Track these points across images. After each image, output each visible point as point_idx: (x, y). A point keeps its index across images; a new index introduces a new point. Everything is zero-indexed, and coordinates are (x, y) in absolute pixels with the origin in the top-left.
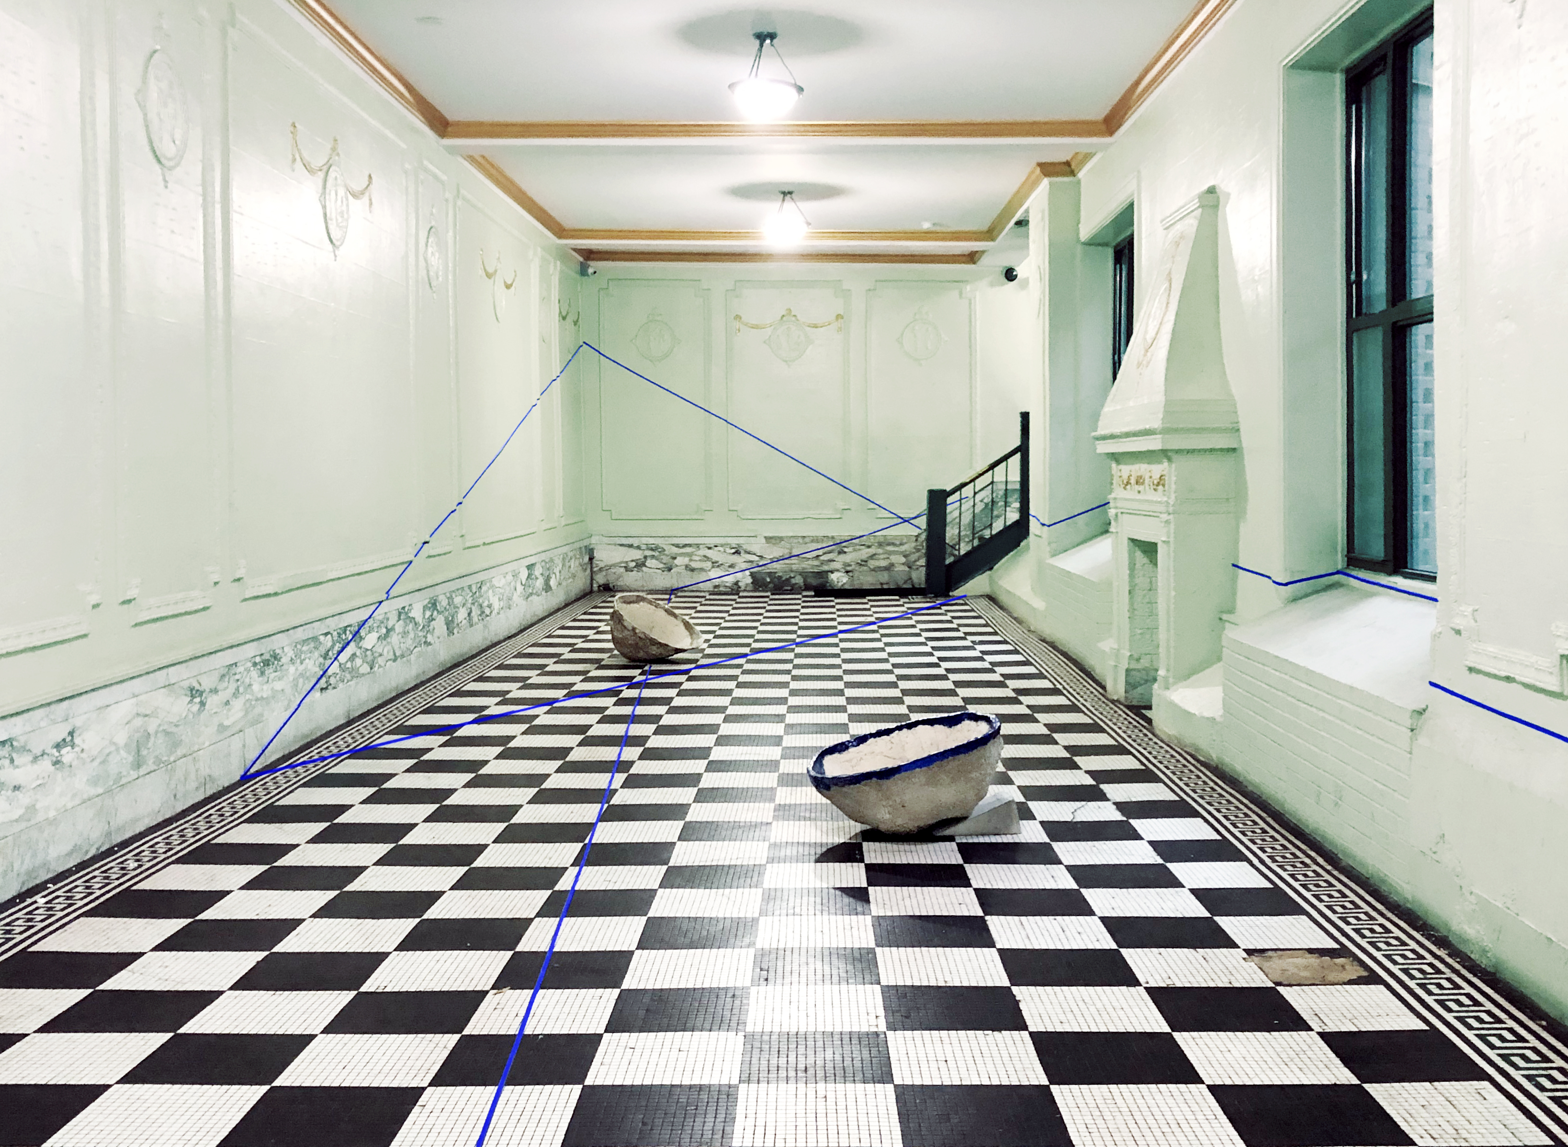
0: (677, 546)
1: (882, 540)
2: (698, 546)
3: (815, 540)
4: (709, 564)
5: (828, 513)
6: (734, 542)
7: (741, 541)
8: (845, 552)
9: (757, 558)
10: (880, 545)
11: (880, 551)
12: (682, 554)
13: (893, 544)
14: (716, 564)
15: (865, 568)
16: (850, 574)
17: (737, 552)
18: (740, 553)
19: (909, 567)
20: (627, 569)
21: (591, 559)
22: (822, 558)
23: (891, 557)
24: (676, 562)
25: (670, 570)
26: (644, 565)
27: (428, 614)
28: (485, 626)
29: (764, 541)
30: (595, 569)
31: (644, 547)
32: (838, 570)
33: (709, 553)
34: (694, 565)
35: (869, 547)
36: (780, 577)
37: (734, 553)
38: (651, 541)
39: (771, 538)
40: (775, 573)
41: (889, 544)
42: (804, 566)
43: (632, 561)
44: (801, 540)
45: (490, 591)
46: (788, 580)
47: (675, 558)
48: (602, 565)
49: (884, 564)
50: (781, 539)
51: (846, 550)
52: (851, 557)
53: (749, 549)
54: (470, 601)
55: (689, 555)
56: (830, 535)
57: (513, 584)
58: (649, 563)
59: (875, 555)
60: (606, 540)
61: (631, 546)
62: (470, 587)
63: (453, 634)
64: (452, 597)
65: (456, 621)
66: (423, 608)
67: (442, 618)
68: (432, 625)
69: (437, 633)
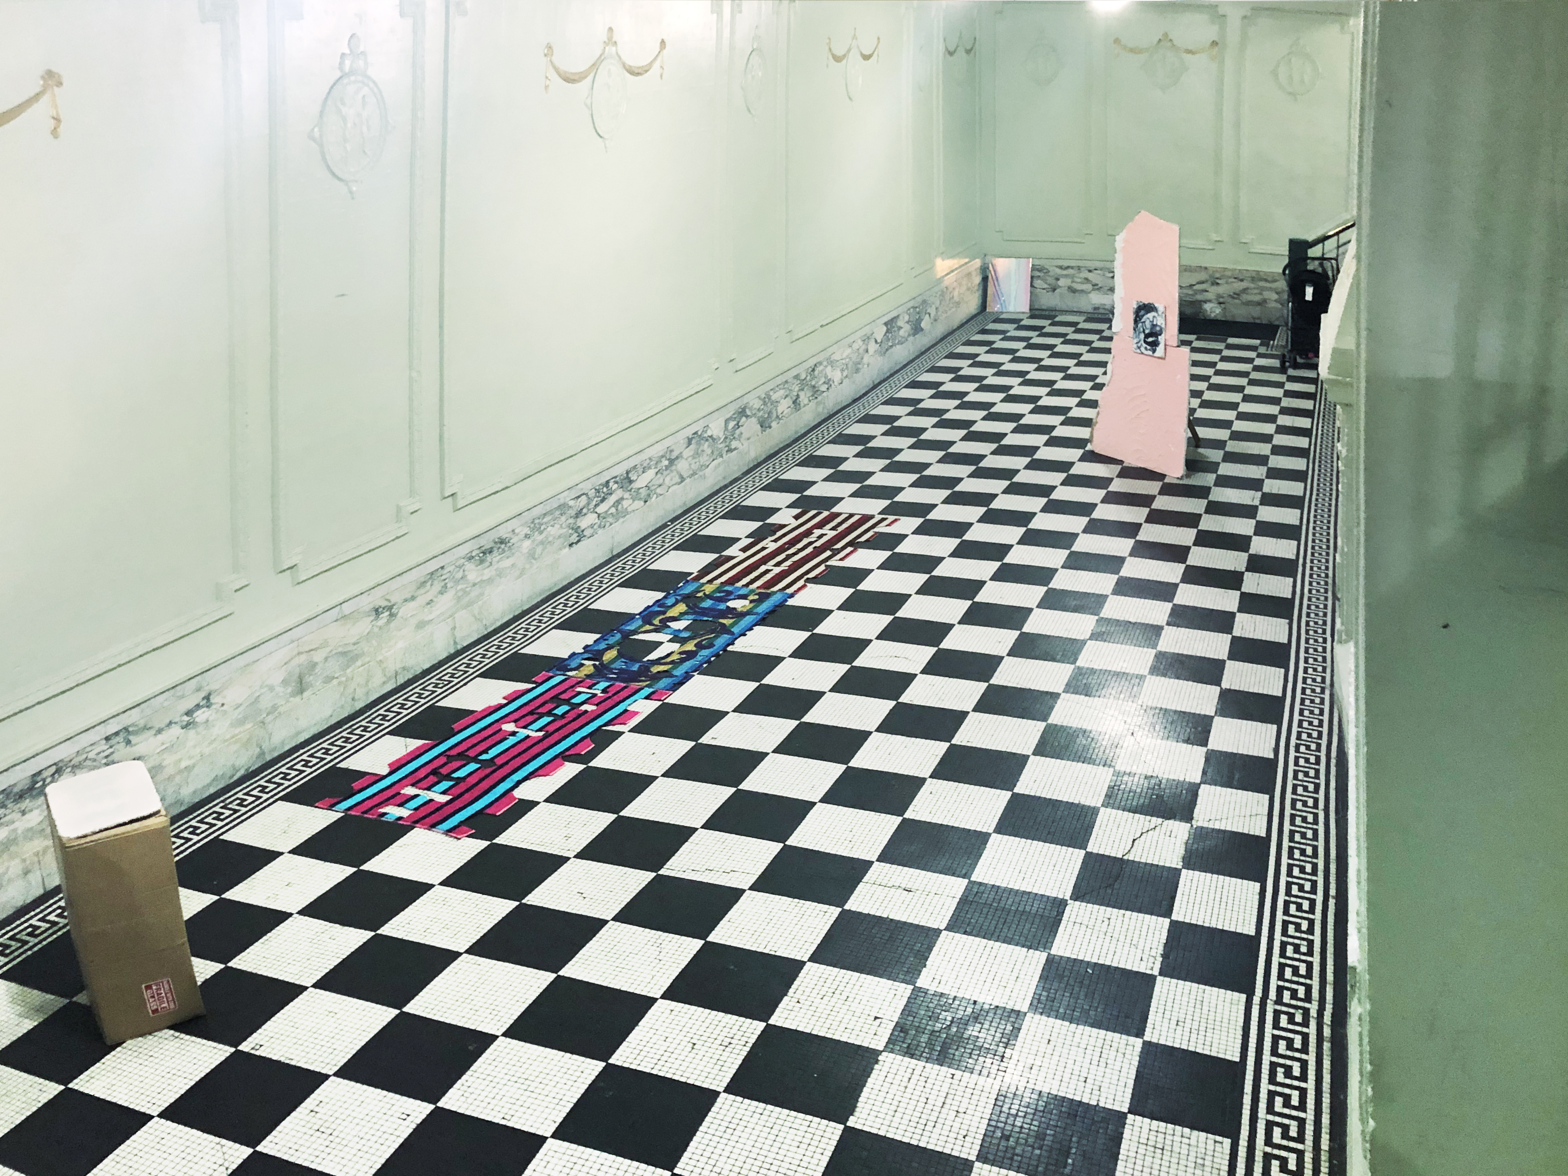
0: (1062, 268)
1: (1254, 275)
2: (1080, 269)
5: (1202, 243)
8: (1218, 284)
10: (1253, 279)
11: (1252, 286)
12: (1066, 276)
13: (1266, 280)
15: (1237, 301)
16: (1223, 305)
19: (1281, 304)
21: (985, 278)
23: (1264, 292)
24: (1059, 282)
25: (1054, 290)
27: (732, 424)
28: (818, 404)
32: (1210, 301)
33: (1090, 276)
34: (1075, 286)
35: (1242, 280)
38: (1038, 262)
41: (1262, 279)
45: (829, 367)
47: (1058, 279)
49: (1256, 298)
51: (1219, 281)
52: (1223, 289)
54: (797, 389)
55: (1073, 276)
56: (1203, 266)
58: (1037, 283)
59: (1247, 289)
62: (797, 377)
63: (770, 427)
64: (769, 397)
65: (774, 415)
66: (727, 422)
67: (754, 420)
68: (738, 432)
69: (745, 436)
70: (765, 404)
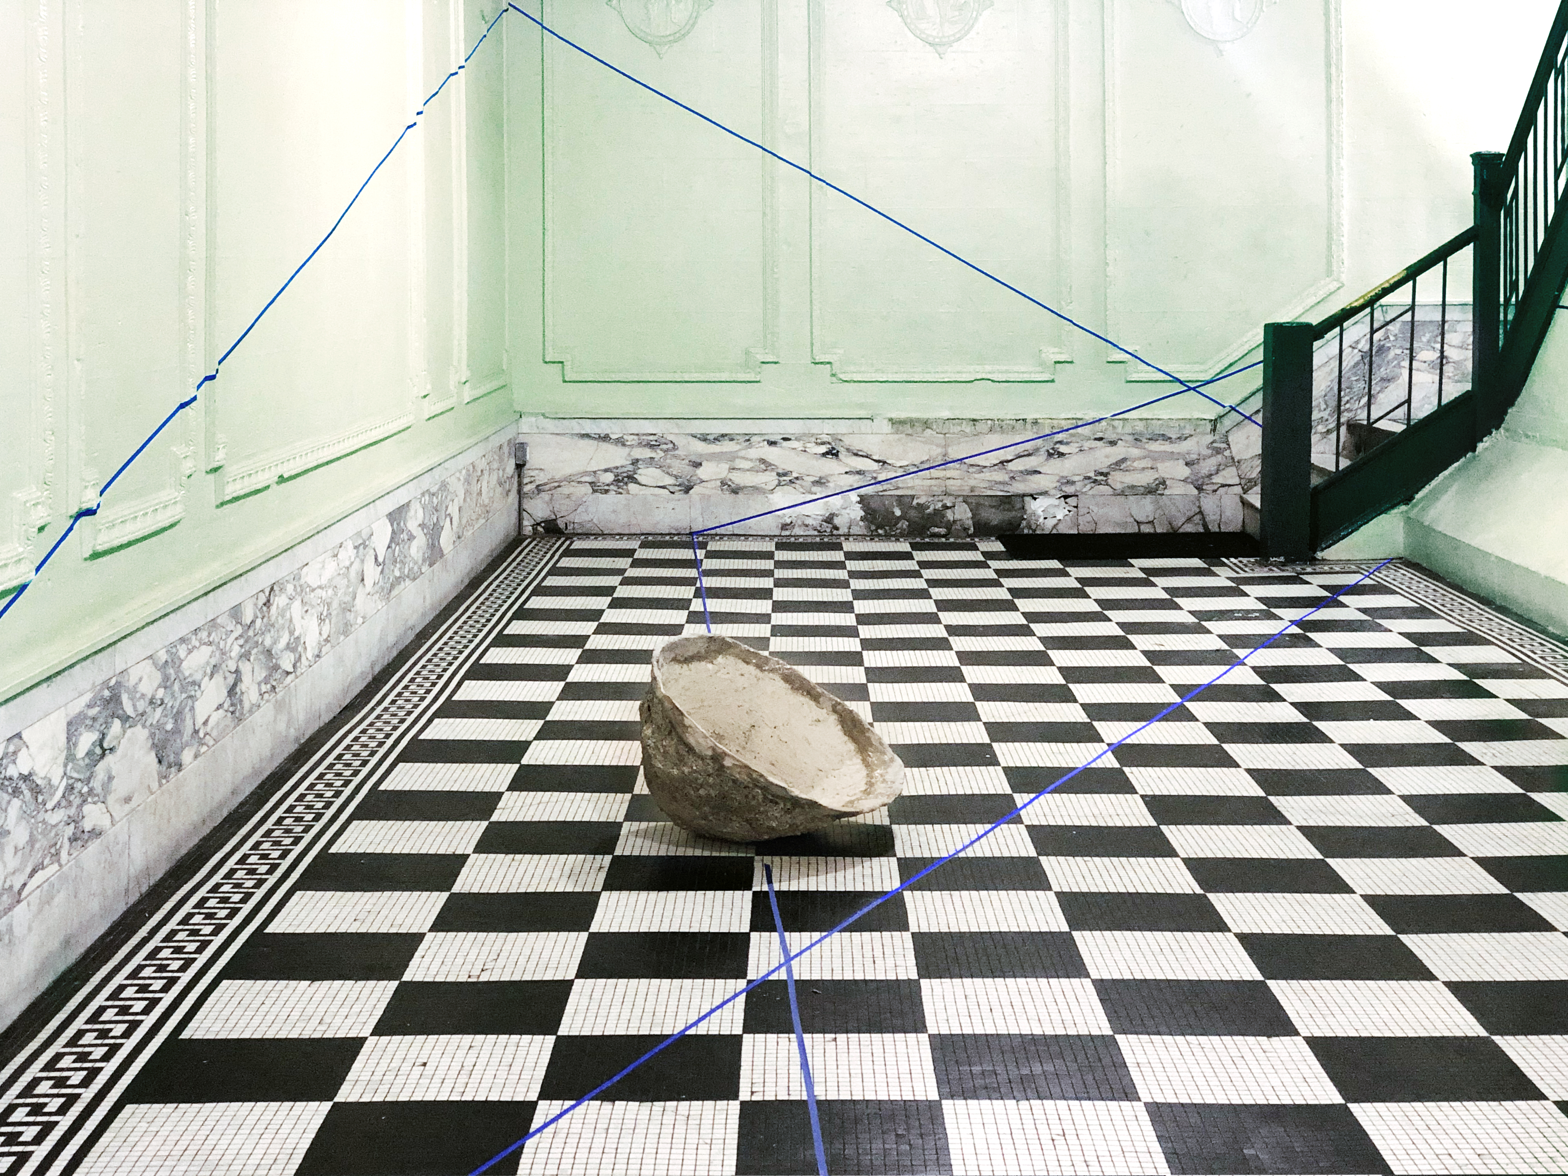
0: (704, 438)
1: (1140, 427)
2: (748, 439)
3: (997, 426)
4: (770, 478)
5: (1025, 369)
6: (825, 429)
7: (841, 428)
8: (1061, 455)
9: (875, 466)
10: (1137, 439)
11: (1135, 452)
12: (712, 457)
13: (1165, 438)
14: (785, 478)
15: (1103, 488)
16: (1072, 501)
17: (833, 453)
18: (836, 455)
19: (1199, 489)
20: (596, 487)
21: (520, 467)
22: (1010, 466)
23: (1159, 465)
24: (701, 473)
25: (688, 489)
26: (632, 479)
29: (887, 428)
30: (526, 489)
31: (631, 440)
32: (1045, 493)
33: (772, 454)
34: (738, 479)
35: (1113, 443)
36: (921, 507)
37: (824, 455)
38: (648, 427)
39: (902, 422)
40: (913, 497)
41: (1154, 438)
42: (972, 483)
43: (606, 470)
44: (968, 429)
45: (297, 604)
46: (939, 514)
47: (697, 465)
48: (541, 478)
49: (1146, 479)
50: (926, 424)
51: (1063, 449)
53: (856, 447)
54: (235, 651)
55: (731, 457)
56: (1030, 417)
57: (356, 566)
58: (646, 474)
59: (1124, 460)
60: (550, 425)
61: (605, 438)
63: (180, 766)
64: (174, 661)
65: (188, 730)
66: (73, 727)
67: (140, 734)
68: (101, 769)
69: (120, 788)
70: (166, 683)
